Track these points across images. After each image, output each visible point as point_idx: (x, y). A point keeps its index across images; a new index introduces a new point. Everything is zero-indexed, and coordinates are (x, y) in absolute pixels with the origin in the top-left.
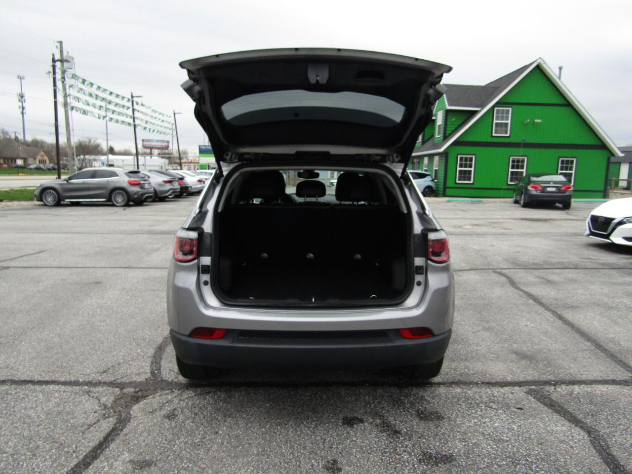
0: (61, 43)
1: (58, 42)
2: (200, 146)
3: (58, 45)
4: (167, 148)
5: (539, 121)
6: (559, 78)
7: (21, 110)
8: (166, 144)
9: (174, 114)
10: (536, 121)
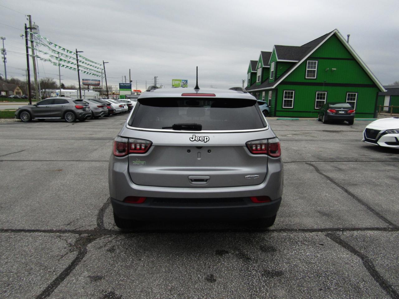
0: (30, 16)
1: (28, 16)
2: (120, 84)
3: (28, 18)
4: (99, 84)
5: (335, 69)
6: (348, 42)
7: (3, 60)
8: (98, 82)
9: (104, 63)
10: (333, 69)
